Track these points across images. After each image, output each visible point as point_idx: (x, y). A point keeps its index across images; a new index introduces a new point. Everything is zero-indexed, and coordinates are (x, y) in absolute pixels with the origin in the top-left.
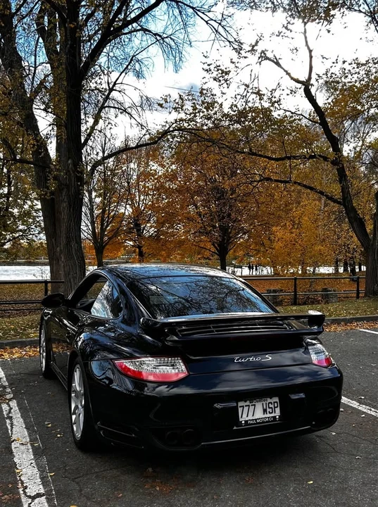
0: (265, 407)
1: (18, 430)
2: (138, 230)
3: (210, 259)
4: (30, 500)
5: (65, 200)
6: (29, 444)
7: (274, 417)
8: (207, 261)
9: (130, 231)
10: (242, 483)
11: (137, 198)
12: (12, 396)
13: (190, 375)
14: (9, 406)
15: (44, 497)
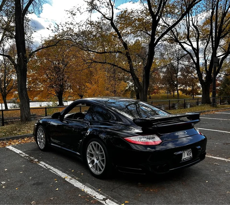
0: (187, 153)
1: (60, 173)
4: (104, 201)
6: (73, 179)
7: (191, 157)
12: (37, 160)
13: (163, 141)
14: (42, 164)
15: (108, 200)
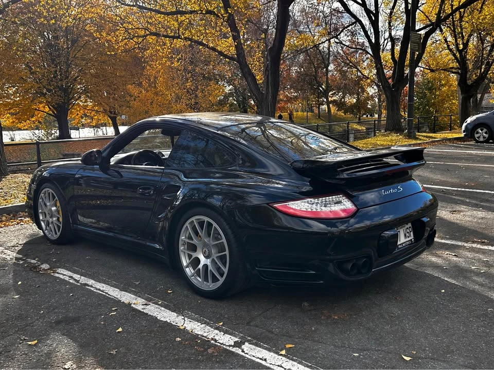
1: (117, 293)
4: (239, 349)
6: (151, 304)
7: (411, 240)
12: (47, 265)
13: (358, 209)
15: (247, 344)
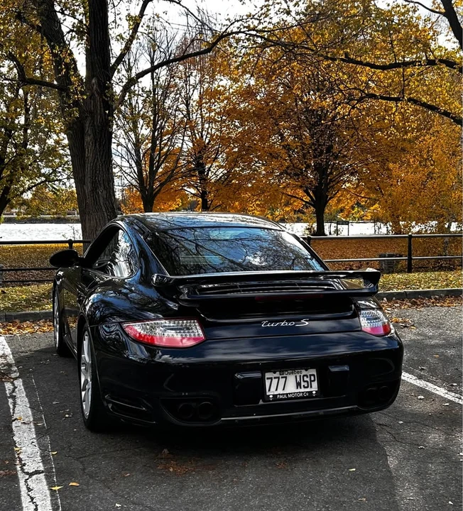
0: (298, 380)
1: (22, 409)
2: (202, 172)
3: (303, 213)
4: (27, 477)
5: (89, 132)
6: (32, 424)
7: (310, 393)
8: (300, 215)
9: (189, 173)
10: (270, 468)
11: (200, 127)
12: (18, 374)
13: (206, 340)
14: (13, 384)
15: (42, 474)
